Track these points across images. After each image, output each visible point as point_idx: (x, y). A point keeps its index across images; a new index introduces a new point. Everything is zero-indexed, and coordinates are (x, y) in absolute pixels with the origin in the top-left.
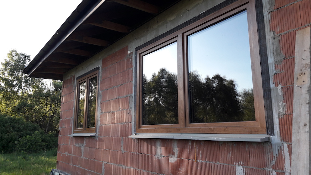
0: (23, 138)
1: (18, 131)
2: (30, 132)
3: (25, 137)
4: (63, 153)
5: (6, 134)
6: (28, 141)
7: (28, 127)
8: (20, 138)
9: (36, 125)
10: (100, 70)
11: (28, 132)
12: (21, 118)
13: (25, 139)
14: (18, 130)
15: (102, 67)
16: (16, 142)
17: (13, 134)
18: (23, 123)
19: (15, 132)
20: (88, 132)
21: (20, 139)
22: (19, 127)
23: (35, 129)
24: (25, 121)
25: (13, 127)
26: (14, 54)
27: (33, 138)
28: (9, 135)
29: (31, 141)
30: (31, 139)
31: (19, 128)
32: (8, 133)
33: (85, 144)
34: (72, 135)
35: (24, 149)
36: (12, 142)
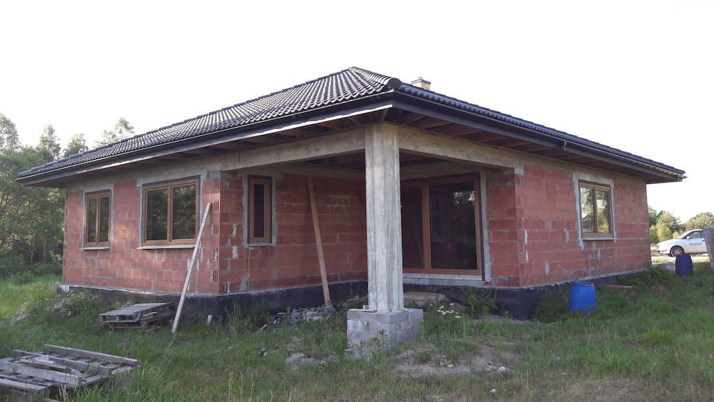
10: (113, 193)
20: (101, 246)
33: (98, 256)
34: (83, 249)
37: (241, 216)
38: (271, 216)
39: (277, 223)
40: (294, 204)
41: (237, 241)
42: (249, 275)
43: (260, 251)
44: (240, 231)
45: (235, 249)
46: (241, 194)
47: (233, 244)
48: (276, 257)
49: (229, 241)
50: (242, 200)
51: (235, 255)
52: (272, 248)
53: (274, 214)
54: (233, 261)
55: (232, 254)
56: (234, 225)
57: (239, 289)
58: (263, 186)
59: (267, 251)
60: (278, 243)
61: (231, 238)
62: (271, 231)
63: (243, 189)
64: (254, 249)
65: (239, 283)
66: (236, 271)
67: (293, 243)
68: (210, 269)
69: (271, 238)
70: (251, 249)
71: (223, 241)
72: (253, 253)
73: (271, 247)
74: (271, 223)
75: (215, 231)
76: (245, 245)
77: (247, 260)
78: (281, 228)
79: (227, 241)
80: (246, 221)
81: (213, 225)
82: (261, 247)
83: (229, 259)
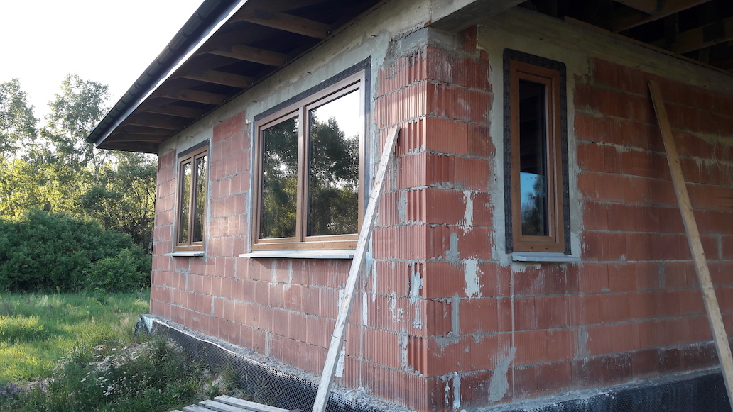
0: (99, 262)
1: (89, 249)
2: (112, 251)
3: (101, 261)
4: (159, 286)
5: (65, 253)
6: (109, 268)
7: (108, 240)
8: (92, 262)
9: (126, 236)
10: (211, 146)
11: (109, 251)
12: (94, 220)
13: (103, 265)
14: (89, 246)
15: (214, 141)
16: (85, 271)
17: (79, 254)
18: (98, 233)
19: (83, 251)
20: (195, 249)
21: (92, 265)
22: (90, 240)
23: (123, 244)
24: (102, 227)
25: (79, 240)
26: (73, 82)
27: (118, 264)
28: (70, 257)
29: (113, 268)
30: (114, 265)
31: (90, 242)
32: (68, 253)
33: (190, 269)
34: (172, 254)
35: (101, 284)
36: (77, 270)
37: (486, 169)
38: (566, 174)
39: (580, 196)
40: (621, 149)
41: (476, 244)
42: (514, 349)
43: (541, 276)
44: (483, 214)
45: (471, 266)
46: (484, 103)
47: (465, 252)
48: (582, 295)
49: (454, 239)
50: (488, 121)
51: (473, 287)
52: (572, 268)
53: (574, 171)
54: (467, 306)
55: (463, 284)
56: (467, 194)
57: (486, 394)
58: (542, 87)
59: (560, 277)
60: (586, 254)
61: (460, 233)
62: (567, 218)
63: (489, 87)
64: (522, 269)
65: (487, 376)
66: (478, 337)
67: (623, 257)
68: (398, 326)
69: (568, 240)
70: (516, 268)
71: (437, 243)
72: (524, 281)
73: (569, 264)
74: (566, 196)
75: (412, 211)
76: (500, 255)
77: (506, 303)
78: (592, 211)
79: (448, 242)
80: (501, 185)
81: (404, 193)
82: (544, 264)
83: (456, 299)
